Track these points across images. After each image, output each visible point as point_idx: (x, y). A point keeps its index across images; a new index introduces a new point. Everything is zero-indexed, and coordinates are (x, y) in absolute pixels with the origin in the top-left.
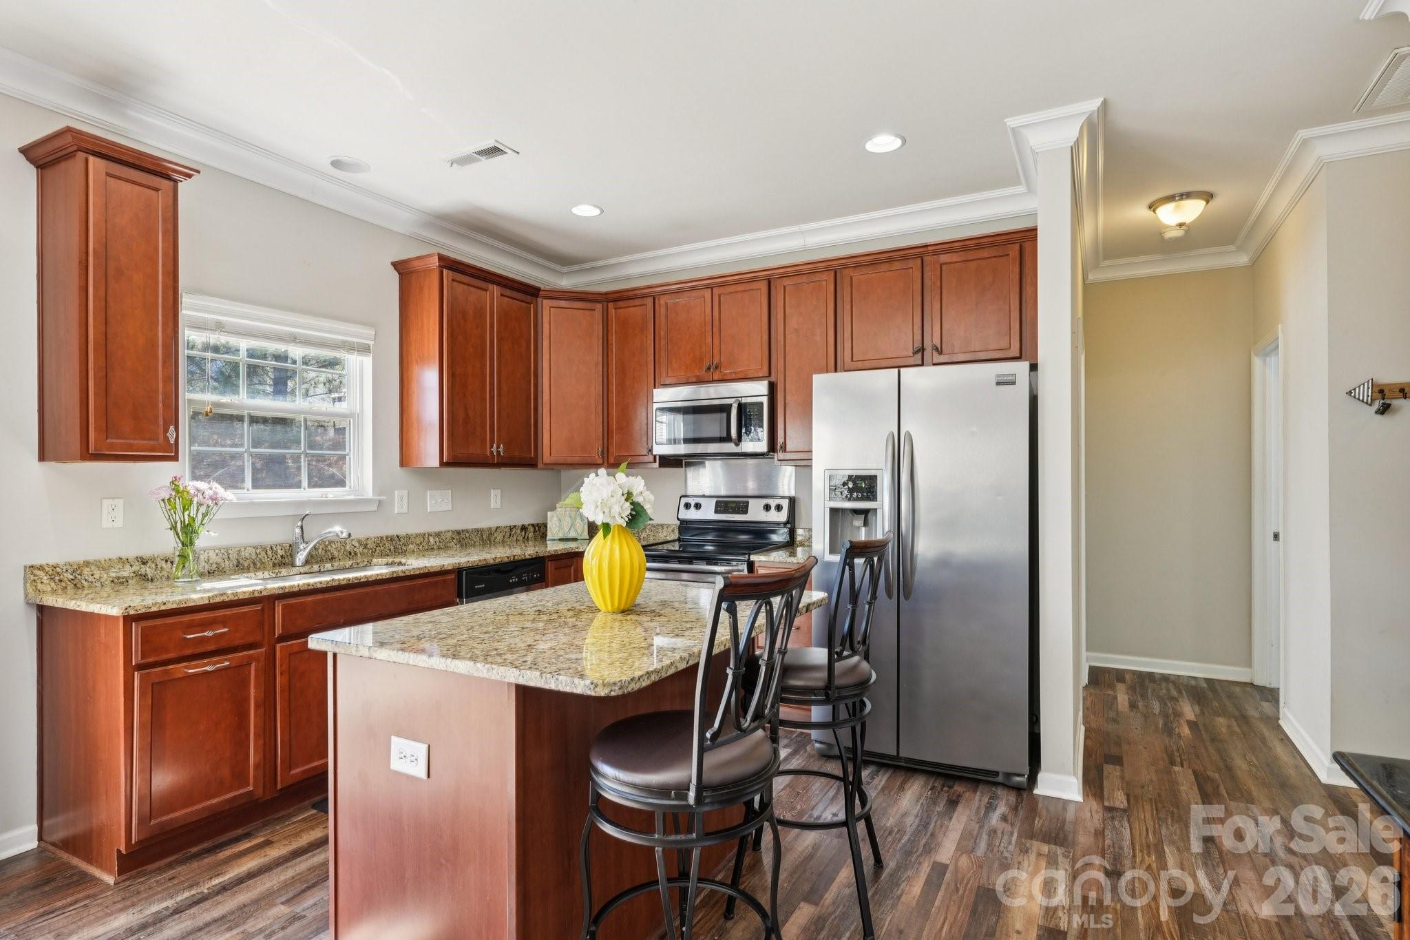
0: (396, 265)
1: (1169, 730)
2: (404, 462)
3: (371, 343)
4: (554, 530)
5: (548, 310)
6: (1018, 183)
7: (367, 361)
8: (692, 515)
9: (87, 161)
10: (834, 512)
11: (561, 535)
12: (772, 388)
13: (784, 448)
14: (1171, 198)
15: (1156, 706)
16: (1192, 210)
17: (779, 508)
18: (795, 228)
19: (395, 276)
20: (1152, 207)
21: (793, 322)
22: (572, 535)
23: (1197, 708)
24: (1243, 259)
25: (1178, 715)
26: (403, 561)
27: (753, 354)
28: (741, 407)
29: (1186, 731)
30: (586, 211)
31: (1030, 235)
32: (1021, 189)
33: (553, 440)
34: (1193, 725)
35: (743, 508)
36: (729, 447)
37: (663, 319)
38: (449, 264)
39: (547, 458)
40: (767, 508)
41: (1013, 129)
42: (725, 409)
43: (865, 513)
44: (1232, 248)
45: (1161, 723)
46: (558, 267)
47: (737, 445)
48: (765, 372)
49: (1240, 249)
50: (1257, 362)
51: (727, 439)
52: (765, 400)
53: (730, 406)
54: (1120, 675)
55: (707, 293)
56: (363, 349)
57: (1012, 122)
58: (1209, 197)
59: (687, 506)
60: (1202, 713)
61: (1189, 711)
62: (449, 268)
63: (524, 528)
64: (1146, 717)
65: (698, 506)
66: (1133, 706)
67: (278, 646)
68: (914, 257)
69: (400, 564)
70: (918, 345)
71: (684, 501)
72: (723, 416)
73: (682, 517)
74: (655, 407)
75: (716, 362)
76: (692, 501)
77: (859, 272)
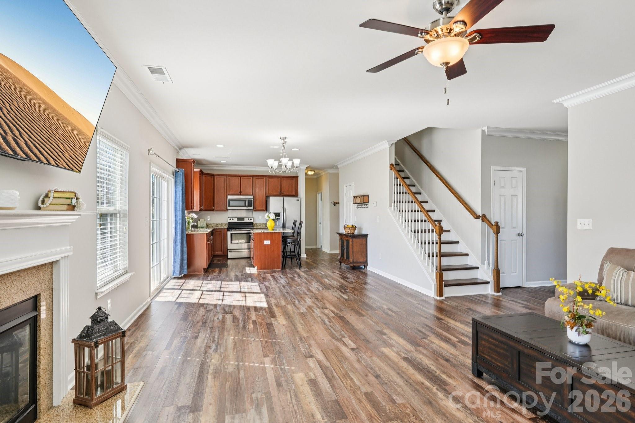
4: (199, 225)
5: (204, 177)
8: (232, 221)
11: (201, 226)
12: (254, 197)
13: (256, 208)
14: (310, 171)
16: (312, 173)
17: (251, 219)
20: (307, 171)
21: (257, 186)
22: (203, 226)
24: (316, 177)
27: (250, 191)
28: (248, 200)
31: (297, 177)
33: (205, 205)
35: (243, 219)
36: (245, 208)
37: (229, 182)
39: (204, 209)
40: (249, 219)
43: (278, 219)
47: (247, 207)
48: (252, 194)
51: (245, 206)
52: (253, 199)
53: (246, 200)
55: (239, 177)
58: (314, 171)
59: (230, 219)
65: (233, 219)
70: (280, 192)
71: (229, 218)
72: (244, 202)
73: (229, 222)
74: (228, 199)
75: (241, 191)
76: (232, 218)
77: (270, 178)
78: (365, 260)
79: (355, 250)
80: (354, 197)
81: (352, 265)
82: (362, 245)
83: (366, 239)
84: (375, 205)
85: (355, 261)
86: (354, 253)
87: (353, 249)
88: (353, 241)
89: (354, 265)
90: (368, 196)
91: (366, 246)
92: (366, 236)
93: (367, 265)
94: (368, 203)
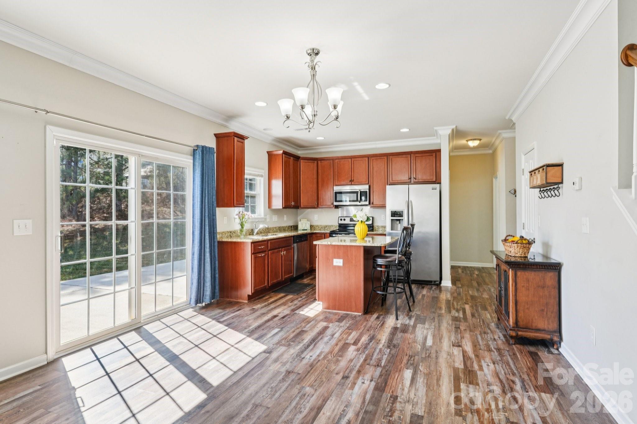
0: (267, 152)
1: (471, 275)
2: (269, 207)
3: (263, 174)
4: (300, 227)
5: (302, 163)
6: (434, 136)
7: (262, 179)
8: (342, 222)
9: (234, 138)
10: (392, 220)
11: (303, 229)
12: (370, 187)
13: (373, 203)
14: (472, 140)
15: (468, 272)
16: (476, 143)
18: (374, 142)
19: (267, 155)
20: (467, 141)
21: (375, 169)
23: (479, 272)
24: (491, 152)
25: (474, 273)
26: (277, 234)
27: (364, 178)
28: (361, 192)
29: (475, 276)
30: (320, 138)
31: (439, 151)
32: (435, 137)
33: (304, 200)
34: (477, 275)
36: (358, 203)
37: (336, 167)
38: (285, 153)
39: (302, 206)
41: (436, 130)
42: (357, 193)
43: (399, 220)
44: (487, 148)
45: (469, 275)
46: (298, 148)
47: (360, 202)
48: (367, 182)
49: (490, 149)
50: (494, 180)
51: (357, 200)
52: (368, 190)
53: (358, 192)
54: (459, 267)
55: (350, 160)
56: (262, 176)
57: (435, 128)
58: (480, 140)
59: (341, 220)
60: (480, 273)
61: (476, 273)
62: (284, 154)
63: (291, 227)
64: (466, 274)
65: (344, 220)
66: (462, 272)
67: (269, 252)
68: (409, 154)
69: (276, 235)
70: (410, 177)
71: (340, 218)
72: (355, 195)
73: (339, 223)
74: (334, 191)
75: (352, 179)
76: (343, 218)
77: (394, 157)
78: (553, 326)
79: (522, 298)
80: (530, 172)
81: (513, 334)
82: (543, 287)
83: (557, 274)
84: (577, 187)
85: (521, 323)
86: (519, 304)
87: (516, 295)
88: (515, 276)
89: (520, 333)
90: (561, 165)
91: (557, 291)
92: (556, 268)
93: (561, 339)
94: (562, 183)
